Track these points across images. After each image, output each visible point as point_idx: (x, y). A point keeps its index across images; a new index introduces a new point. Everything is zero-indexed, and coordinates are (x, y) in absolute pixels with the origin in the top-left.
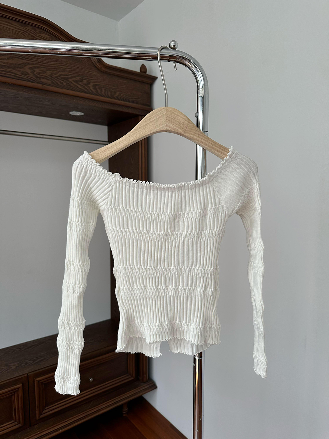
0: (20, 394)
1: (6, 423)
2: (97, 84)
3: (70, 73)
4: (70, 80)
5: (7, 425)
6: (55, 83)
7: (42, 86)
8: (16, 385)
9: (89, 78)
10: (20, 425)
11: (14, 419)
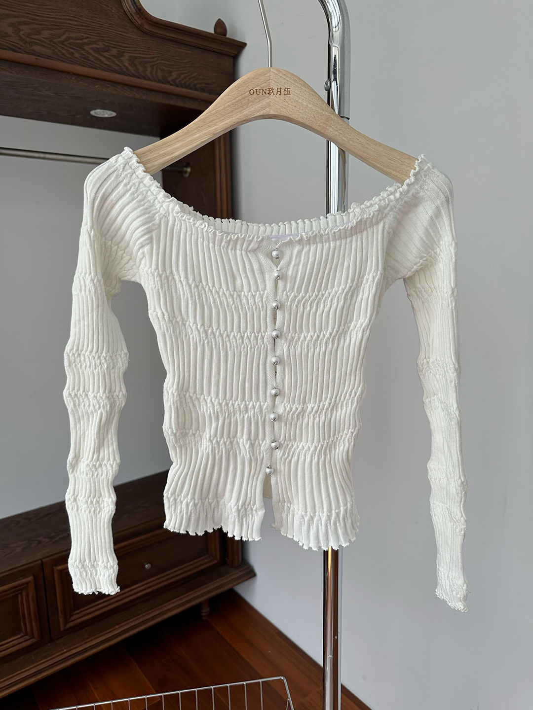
0: (31, 592)
1: (10, 638)
2: (136, 55)
3: (85, 35)
4: (86, 47)
5: (13, 641)
6: (59, 53)
7: (36, 59)
8: (24, 578)
9: (120, 44)
10: (34, 640)
11: (24, 631)
